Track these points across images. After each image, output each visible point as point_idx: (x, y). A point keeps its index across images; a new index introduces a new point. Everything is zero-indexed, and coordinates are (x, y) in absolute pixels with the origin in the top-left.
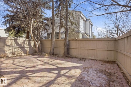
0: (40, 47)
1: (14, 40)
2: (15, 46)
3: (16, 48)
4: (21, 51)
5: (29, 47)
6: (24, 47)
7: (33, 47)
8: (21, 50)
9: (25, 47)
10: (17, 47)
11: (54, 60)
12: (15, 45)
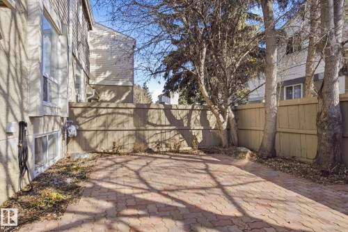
0: (233, 131)
1: (165, 110)
2: (166, 126)
3: (171, 130)
4: (181, 138)
5: (202, 128)
6: (188, 128)
7: (213, 127)
8: (181, 136)
9: (192, 128)
10: (171, 128)
11: (259, 179)
12: (168, 123)
